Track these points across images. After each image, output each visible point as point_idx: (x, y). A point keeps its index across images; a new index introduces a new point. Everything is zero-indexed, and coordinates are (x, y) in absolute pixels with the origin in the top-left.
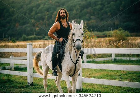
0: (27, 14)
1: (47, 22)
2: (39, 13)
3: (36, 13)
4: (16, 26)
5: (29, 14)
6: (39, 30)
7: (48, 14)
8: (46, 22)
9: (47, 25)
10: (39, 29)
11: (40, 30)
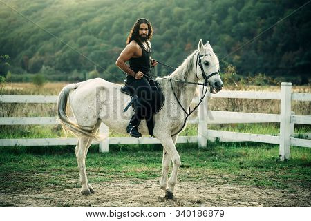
0: (214, 22)
1: (260, 41)
2: (241, 21)
3: (236, 21)
4: (186, 49)
5: (219, 22)
6: (240, 62)
7: (263, 25)
8: (257, 42)
9: (259, 51)
10: (240, 59)
11: (244, 61)
